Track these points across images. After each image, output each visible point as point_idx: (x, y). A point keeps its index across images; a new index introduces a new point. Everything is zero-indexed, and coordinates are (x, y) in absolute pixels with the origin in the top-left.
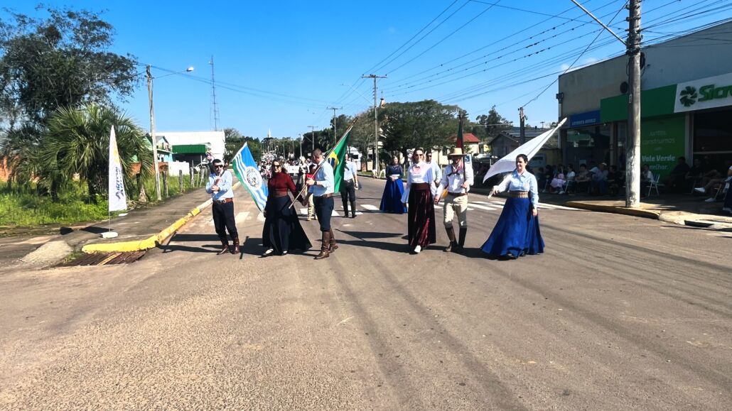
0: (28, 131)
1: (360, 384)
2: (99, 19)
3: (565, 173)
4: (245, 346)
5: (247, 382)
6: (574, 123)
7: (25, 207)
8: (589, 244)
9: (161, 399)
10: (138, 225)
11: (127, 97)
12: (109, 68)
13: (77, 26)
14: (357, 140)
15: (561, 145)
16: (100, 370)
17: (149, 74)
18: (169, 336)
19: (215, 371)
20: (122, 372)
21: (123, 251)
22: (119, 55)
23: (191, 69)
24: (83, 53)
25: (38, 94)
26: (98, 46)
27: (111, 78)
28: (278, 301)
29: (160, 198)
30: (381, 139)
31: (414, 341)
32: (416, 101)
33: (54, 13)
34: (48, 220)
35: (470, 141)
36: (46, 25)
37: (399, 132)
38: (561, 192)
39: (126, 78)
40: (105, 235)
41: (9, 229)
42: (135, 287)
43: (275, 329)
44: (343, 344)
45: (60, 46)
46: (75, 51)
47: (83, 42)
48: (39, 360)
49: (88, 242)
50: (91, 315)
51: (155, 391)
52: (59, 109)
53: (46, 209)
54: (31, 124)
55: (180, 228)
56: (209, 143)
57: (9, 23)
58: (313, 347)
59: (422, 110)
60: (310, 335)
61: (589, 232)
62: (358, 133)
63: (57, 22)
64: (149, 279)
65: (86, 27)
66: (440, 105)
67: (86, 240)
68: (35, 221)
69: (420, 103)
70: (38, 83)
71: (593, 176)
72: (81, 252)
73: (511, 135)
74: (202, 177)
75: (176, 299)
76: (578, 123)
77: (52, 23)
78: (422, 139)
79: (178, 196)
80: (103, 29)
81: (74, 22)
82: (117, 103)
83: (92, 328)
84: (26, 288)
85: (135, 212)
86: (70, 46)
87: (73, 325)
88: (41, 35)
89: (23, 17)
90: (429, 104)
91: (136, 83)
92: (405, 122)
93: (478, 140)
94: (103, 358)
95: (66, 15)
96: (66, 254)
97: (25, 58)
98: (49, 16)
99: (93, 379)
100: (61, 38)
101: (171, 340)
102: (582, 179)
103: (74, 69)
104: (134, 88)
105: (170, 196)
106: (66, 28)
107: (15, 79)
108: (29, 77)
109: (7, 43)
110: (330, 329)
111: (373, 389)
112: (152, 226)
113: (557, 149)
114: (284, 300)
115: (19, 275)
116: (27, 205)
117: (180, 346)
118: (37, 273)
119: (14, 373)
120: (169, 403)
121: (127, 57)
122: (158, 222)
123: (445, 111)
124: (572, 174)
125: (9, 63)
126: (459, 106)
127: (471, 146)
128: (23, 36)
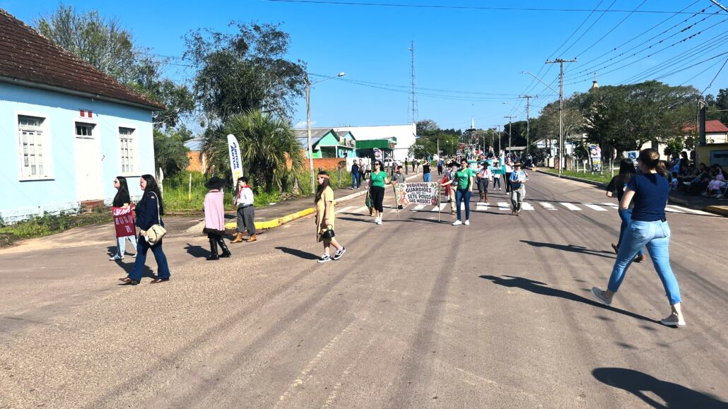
13: (259, 37)
17: (307, 81)
22: (291, 62)
23: (342, 73)
24: (264, 60)
25: (227, 100)
26: (276, 54)
27: (287, 82)
33: (242, 27)
36: (236, 40)
45: (247, 56)
47: (264, 52)
57: (208, 41)
63: (245, 35)
65: (266, 39)
70: (227, 91)
77: (239, 37)
81: (257, 34)
85: (283, 202)
86: (255, 55)
88: (232, 49)
89: (218, 34)
90: (651, 87)
92: (616, 109)
95: (252, 28)
97: (219, 69)
98: (238, 31)
100: (248, 49)
103: (255, 77)
106: (251, 40)
107: (211, 87)
108: (221, 86)
109: (209, 57)
121: (297, 63)
122: (289, 210)
125: (207, 75)
128: (218, 51)
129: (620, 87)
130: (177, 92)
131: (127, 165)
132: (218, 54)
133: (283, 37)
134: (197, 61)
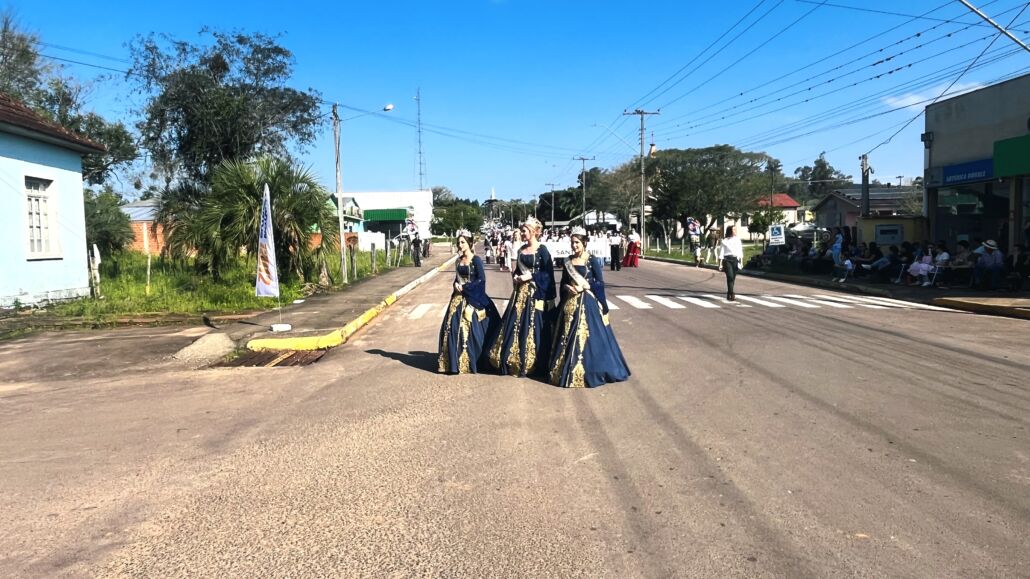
0: (186, 192)
1: (602, 548)
2: (275, 44)
3: (935, 255)
4: (448, 484)
5: (449, 532)
6: (949, 179)
7: (181, 288)
8: (966, 364)
9: (337, 546)
10: (318, 316)
11: (307, 147)
12: (285, 109)
13: (248, 53)
14: (615, 203)
15: (928, 211)
16: (264, 503)
17: (336, 116)
18: (351, 464)
19: (407, 514)
20: (289, 507)
21: (297, 349)
22: (298, 90)
23: (390, 107)
24: (254, 89)
25: (199, 144)
26: (273, 79)
27: (288, 122)
28: (494, 426)
29: (346, 281)
30: (649, 202)
31: (683, 493)
32: (703, 147)
33: (220, 37)
34: (207, 305)
35: (784, 205)
36: (211, 54)
37: (676, 193)
38: (925, 284)
39: (307, 122)
40: (277, 328)
41: (161, 316)
42: (312, 397)
43: (490, 464)
44: (582, 490)
45: (226, 81)
46: (244, 87)
47: (256, 75)
48: (190, 485)
49: (256, 335)
50: (254, 431)
51: (329, 535)
52: (225, 162)
53: (206, 291)
54: (190, 182)
55: (370, 320)
56: (412, 207)
57: (167, 53)
58: (539, 491)
59: (712, 160)
60: (535, 475)
61: (970, 346)
62: (616, 193)
63: (224, 49)
64: (328, 387)
65: (260, 56)
66: (739, 152)
67: (252, 334)
68: (191, 306)
69: (708, 150)
70: (199, 129)
71: (979, 259)
72: (245, 348)
73: (849, 197)
74: (402, 253)
75: (361, 415)
76: (958, 177)
77: (217, 51)
78: (711, 202)
79: (368, 279)
80: (280, 58)
81: (245, 50)
82: (295, 155)
83: (256, 448)
84: (178, 393)
85: (315, 299)
86: (239, 80)
87: (233, 442)
88: (204, 67)
89: (184, 44)
90: (722, 152)
91: (319, 127)
92: (685, 177)
93: (797, 204)
94: (267, 487)
95: (235, 40)
96: (228, 350)
97: (185, 97)
98: (214, 41)
99: (255, 513)
100: (229, 70)
101: (352, 469)
102: (960, 264)
103: (243, 110)
104: (317, 134)
105: (359, 279)
106: (235, 57)
107: (172, 124)
108: (188, 122)
109: (164, 79)
110: (565, 468)
111: (619, 555)
112: (334, 317)
113: (921, 218)
114: (503, 425)
115: (170, 375)
116: (184, 286)
117: (363, 477)
118: (193, 373)
119: (161, 499)
120: (346, 552)
121: (308, 93)
122: (341, 313)
123: (746, 161)
124: (945, 256)
125: (166, 104)
126: (768, 154)
127: (785, 212)
128: (183, 70)
129: (688, 151)
130: (109, 132)
131: (39, 241)
132: (185, 74)
133: (284, 57)
134: (149, 83)
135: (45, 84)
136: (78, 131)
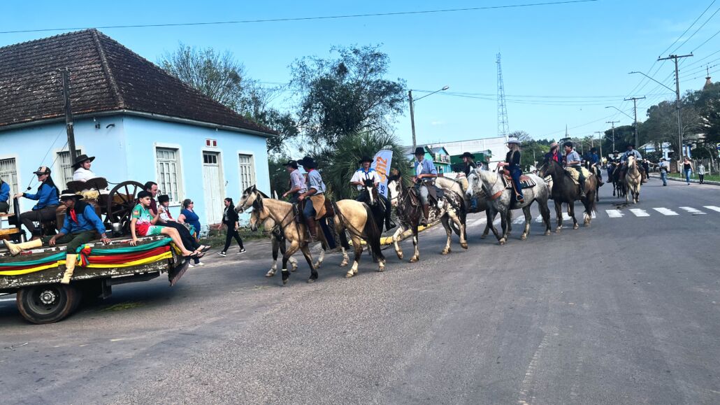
0: (326, 154)
2: (376, 52)
11: (399, 117)
12: (384, 94)
13: (359, 60)
17: (411, 98)
22: (391, 81)
24: (364, 82)
26: (376, 75)
33: (342, 52)
36: (336, 66)
39: (398, 100)
45: (347, 80)
46: (359, 83)
47: (365, 75)
54: (328, 148)
57: (312, 68)
63: (345, 60)
65: (366, 61)
77: (341, 62)
80: (379, 60)
81: (358, 58)
82: (392, 124)
86: (355, 78)
88: (333, 73)
89: (321, 61)
95: (351, 52)
98: (339, 55)
100: (348, 73)
103: (357, 98)
106: (351, 64)
107: (316, 112)
108: (325, 110)
109: (313, 83)
121: (397, 82)
128: (321, 77)
130: (281, 120)
132: (322, 80)
133: (382, 59)
134: (302, 88)
135: (246, 95)
136: (264, 121)
